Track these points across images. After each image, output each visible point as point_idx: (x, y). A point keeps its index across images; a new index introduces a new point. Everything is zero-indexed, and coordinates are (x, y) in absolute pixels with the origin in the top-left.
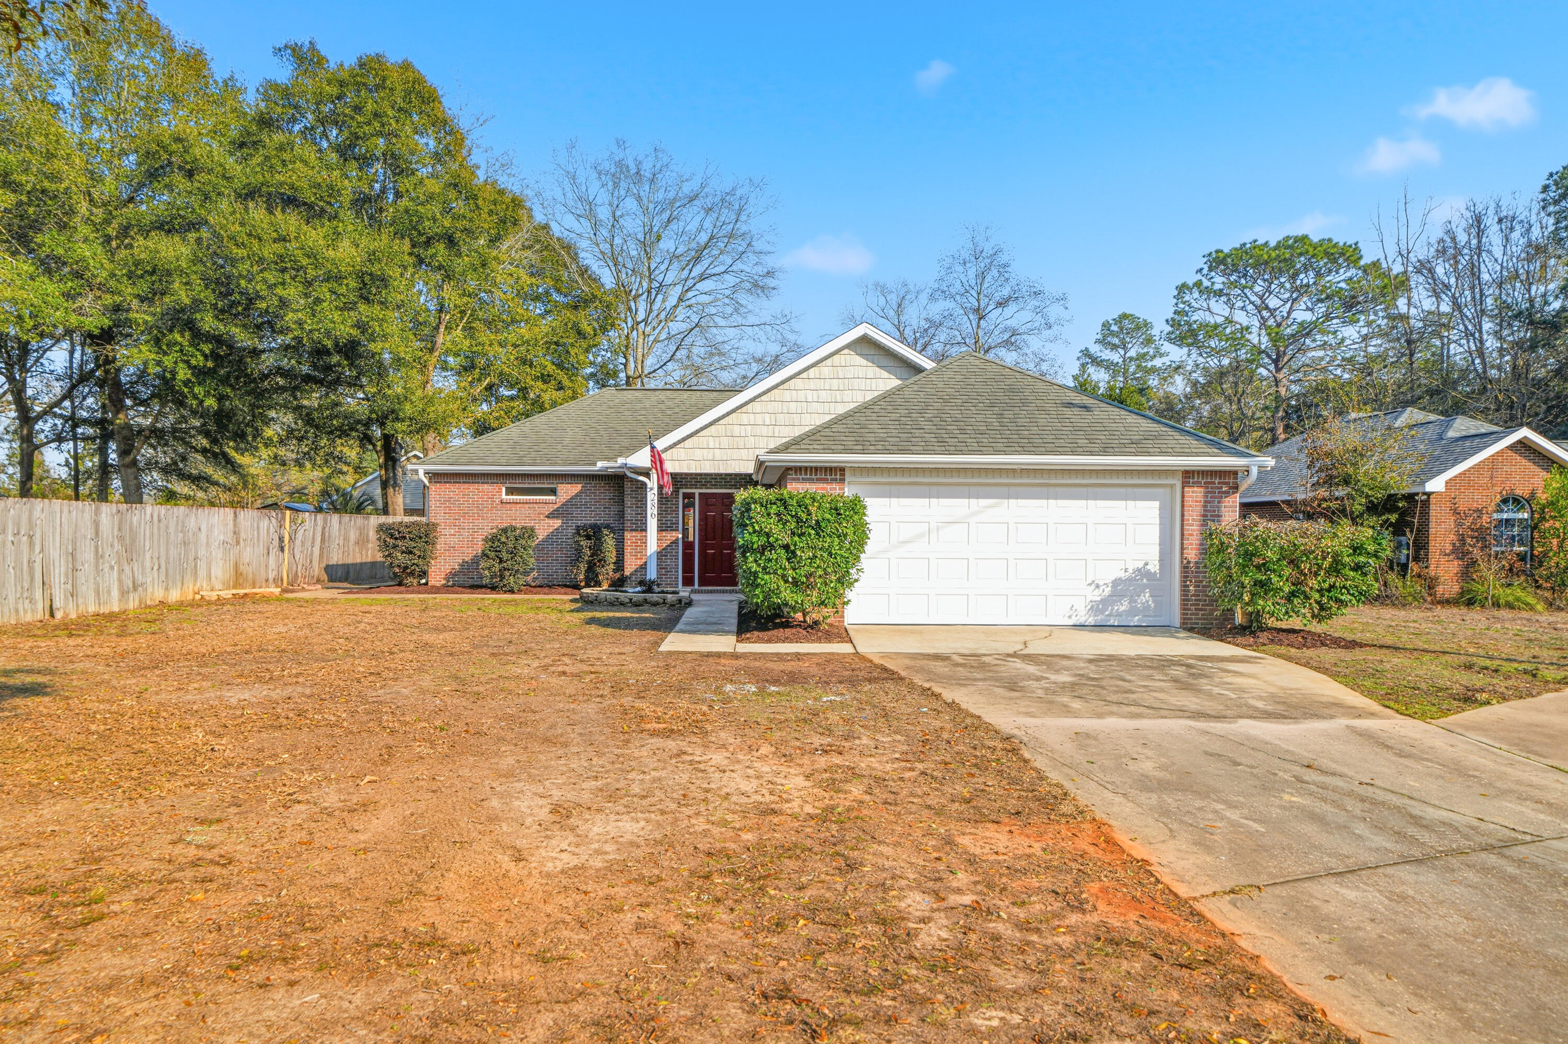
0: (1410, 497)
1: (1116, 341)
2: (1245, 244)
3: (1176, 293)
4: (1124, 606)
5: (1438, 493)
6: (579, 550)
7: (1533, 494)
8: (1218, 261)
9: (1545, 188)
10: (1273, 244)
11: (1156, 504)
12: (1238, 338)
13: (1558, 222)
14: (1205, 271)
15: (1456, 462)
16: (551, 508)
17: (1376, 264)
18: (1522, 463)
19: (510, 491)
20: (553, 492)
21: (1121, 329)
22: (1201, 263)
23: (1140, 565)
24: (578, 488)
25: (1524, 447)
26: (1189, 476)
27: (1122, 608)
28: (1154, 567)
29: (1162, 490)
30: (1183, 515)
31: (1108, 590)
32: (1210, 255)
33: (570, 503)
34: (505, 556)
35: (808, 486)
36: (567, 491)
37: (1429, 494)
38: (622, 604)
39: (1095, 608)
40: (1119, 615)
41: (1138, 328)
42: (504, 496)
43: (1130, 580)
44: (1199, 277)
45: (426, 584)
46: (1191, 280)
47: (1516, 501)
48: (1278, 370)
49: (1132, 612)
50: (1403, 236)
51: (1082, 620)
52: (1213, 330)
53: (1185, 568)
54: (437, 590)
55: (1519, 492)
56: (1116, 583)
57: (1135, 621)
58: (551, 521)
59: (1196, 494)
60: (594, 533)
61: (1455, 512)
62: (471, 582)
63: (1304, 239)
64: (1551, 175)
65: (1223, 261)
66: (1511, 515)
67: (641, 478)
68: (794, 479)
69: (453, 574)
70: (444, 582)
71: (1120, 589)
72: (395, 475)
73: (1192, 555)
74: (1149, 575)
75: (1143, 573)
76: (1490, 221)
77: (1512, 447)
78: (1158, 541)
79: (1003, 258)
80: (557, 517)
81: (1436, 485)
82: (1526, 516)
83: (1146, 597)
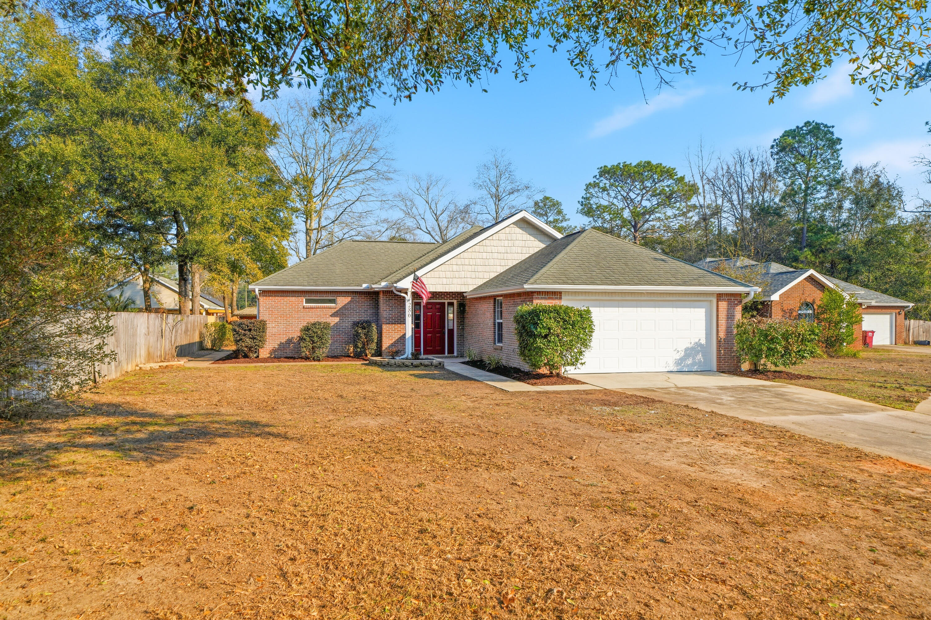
0: (763, 303)
1: (542, 212)
2: (620, 164)
3: (585, 187)
4: (689, 361)
5: (776, 301)
6: (357, 335)
7: (814, 301)
8: (604, 172)
9: (772, 147)
10: (633, 165)
11: (704, 310)
12: (617, 214)
13: (777, 163)
14: (598, 177)
15: (782, 286)
16: (334, 311)
17: (682, 178)
18: (810, 287)
19: (308, 301)
20: (333, 301)
21: (545, 205)
22: (596, 172)
23: (697, 340)
24: (349, 299)
25: (811, 279)
26: (720, 296)
27: (689, 362)
28: (703, 341)
29: (705, 303)
30: (717, 316)
31: (683, 353)
32: (601, 168)
33: (344, 308)
34: (316, 339)
35: (550, 301)
36: (342, 301)
37: (772, 301)
38: (407, 366)
39: (679, 362)
40: (688, 366)
41: (554, 205)
42: (304, 304)
43: (692, 349)
44: (595, 179)
45: (258, 356)
46: (592, 180)
47: (807, 305)
48: (636, 231)
49: (693, 364)
50: (701, 165)
51: (671, 369)
52: (605, 209)
53: (719, 341)
54: (265, 360)
55: (808, 300)
56: (686, 350)
57: (695, 368)
58: (333, 318)
59: (723, 305)
60: (365, 325)
61: (783, 310)
62: (285, 355)
63: (649, 163)
64: (775, 140)
65: (608, 172)
66: (805, 312)
67: (403, 294)
68: (536, 298)
69: (274, 351)
70: (268, 355)
71: (689, 352)
72: (186, 289)
73: (722, 335)
74: (701, 345)
75: (698, 344)
76: (747, 161)
77: (805, 279)
78: (704, 328)
79: (512, 168)
80: (337, 316)
81: (775, 297)
82: (811, 312)
83: (700, 357)
